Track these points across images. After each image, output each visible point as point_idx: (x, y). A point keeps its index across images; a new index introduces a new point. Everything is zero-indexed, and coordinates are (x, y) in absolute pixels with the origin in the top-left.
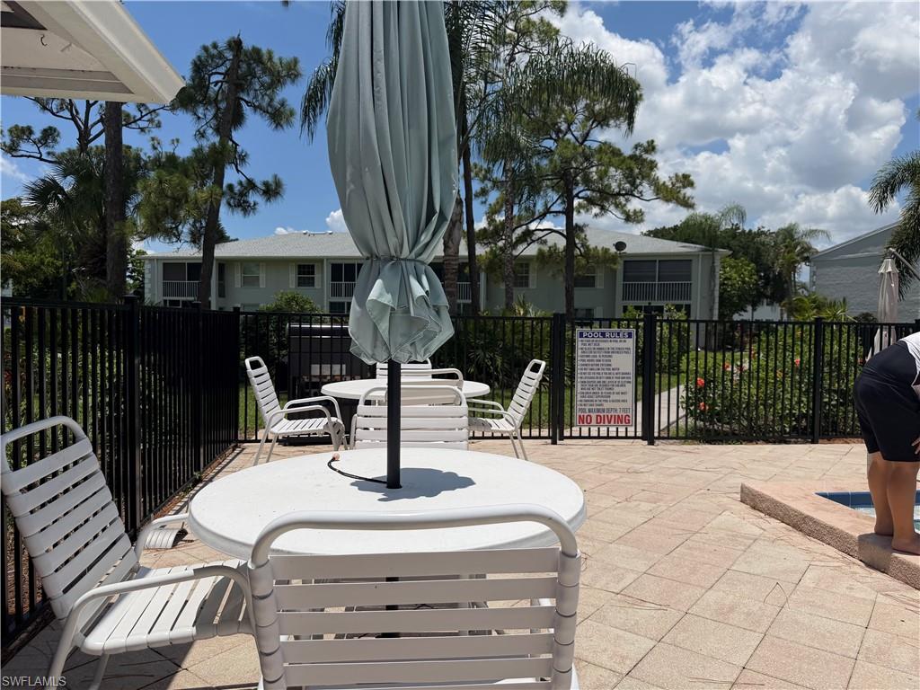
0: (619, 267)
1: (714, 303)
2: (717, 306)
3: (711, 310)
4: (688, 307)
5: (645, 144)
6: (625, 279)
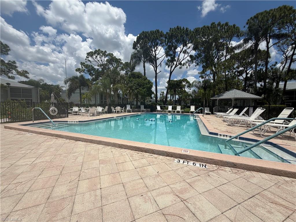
0: (9, 89)
1: (38, 99)
2: (39, 99)
3: (38, 100)
4: (31, 100)
5: (12, 61)
6: (11, 92)
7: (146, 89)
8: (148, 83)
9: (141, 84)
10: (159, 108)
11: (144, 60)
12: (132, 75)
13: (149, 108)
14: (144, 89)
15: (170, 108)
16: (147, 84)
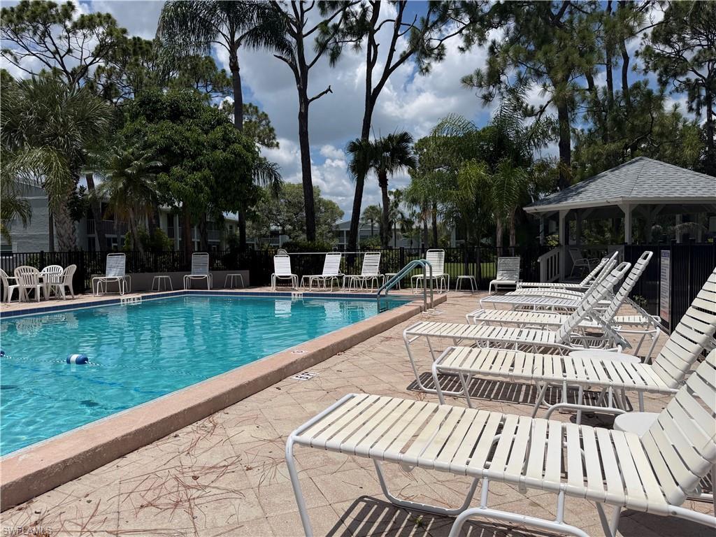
7: (206, 172)
8: (221, 145)
9: (181, 149)
10: (282, 266)
11: (233, 35)
12: (142, 104)
13: (242, 268)
14: (198, 175)
15: (332, 264)
16: (215, 147)
